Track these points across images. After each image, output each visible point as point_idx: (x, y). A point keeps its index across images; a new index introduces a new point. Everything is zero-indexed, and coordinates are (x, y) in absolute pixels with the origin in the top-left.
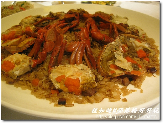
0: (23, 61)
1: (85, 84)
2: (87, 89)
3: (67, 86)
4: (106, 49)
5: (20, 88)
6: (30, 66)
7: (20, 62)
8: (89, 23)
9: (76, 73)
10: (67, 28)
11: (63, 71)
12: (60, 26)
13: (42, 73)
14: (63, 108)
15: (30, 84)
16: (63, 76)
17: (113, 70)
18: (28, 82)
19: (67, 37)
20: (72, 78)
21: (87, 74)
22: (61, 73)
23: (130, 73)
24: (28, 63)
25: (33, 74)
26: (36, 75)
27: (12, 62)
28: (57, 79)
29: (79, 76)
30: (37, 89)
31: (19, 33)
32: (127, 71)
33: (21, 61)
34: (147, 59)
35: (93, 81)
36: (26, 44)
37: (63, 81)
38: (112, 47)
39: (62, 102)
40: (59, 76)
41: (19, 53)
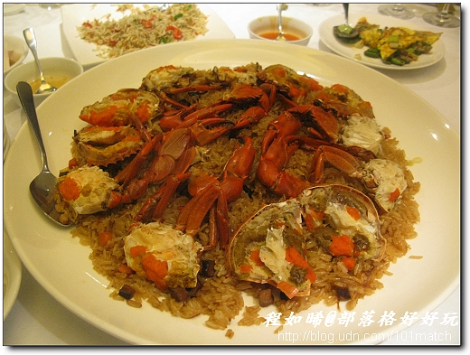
0: (96, 191)
1: (176, 276)
2: (176, 286)
3: (144, 268)
4: (260, 213)
5: (77, 239)
6: (104, 204)
7: (90, 191)
8: (275, 129)
9: (169, 250)
10: (221, 129)
11: (150, 237)
12: (207, 123)
13: (122, 223)
14: (123, 304)
15: (96, 239)
16: (144, 249)
17: (252, 263)
18: (94, 233)
19: (208, 153)
20: (158, 257)
21: (186, 259)
22: (145, 241)
23: (276, 284)
24: (103, 198)
25: (106, 221)
26: (112, 224)
27: (79, 184)
28: (132, 249)
29: (170, 257)
30: (102, 252)
31: (122, 116)
32: (273, 278)
33: (93, 190)
34: (350, 261)
35: (191, 276)
36: (118, 152)
37: (141, 257)
38: (276, 213)
39: (126, 294)
40: (139, 244)
41: (101, 167)
